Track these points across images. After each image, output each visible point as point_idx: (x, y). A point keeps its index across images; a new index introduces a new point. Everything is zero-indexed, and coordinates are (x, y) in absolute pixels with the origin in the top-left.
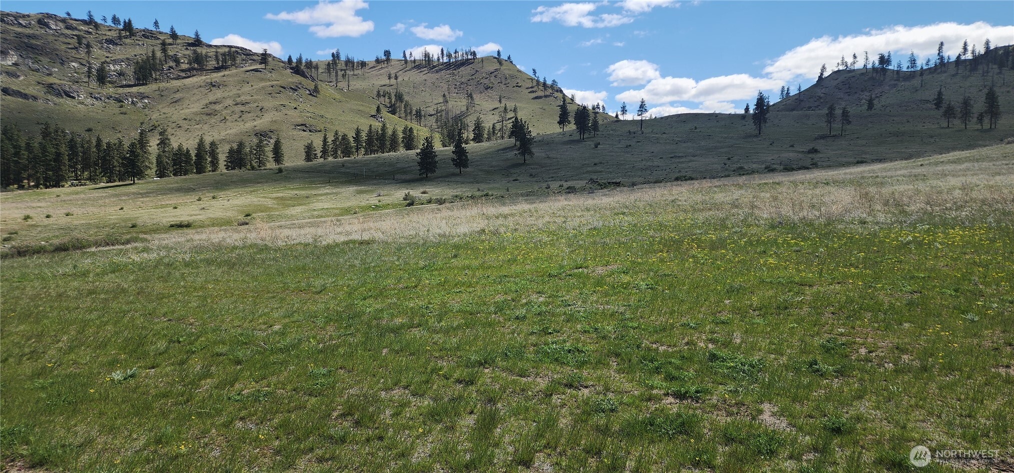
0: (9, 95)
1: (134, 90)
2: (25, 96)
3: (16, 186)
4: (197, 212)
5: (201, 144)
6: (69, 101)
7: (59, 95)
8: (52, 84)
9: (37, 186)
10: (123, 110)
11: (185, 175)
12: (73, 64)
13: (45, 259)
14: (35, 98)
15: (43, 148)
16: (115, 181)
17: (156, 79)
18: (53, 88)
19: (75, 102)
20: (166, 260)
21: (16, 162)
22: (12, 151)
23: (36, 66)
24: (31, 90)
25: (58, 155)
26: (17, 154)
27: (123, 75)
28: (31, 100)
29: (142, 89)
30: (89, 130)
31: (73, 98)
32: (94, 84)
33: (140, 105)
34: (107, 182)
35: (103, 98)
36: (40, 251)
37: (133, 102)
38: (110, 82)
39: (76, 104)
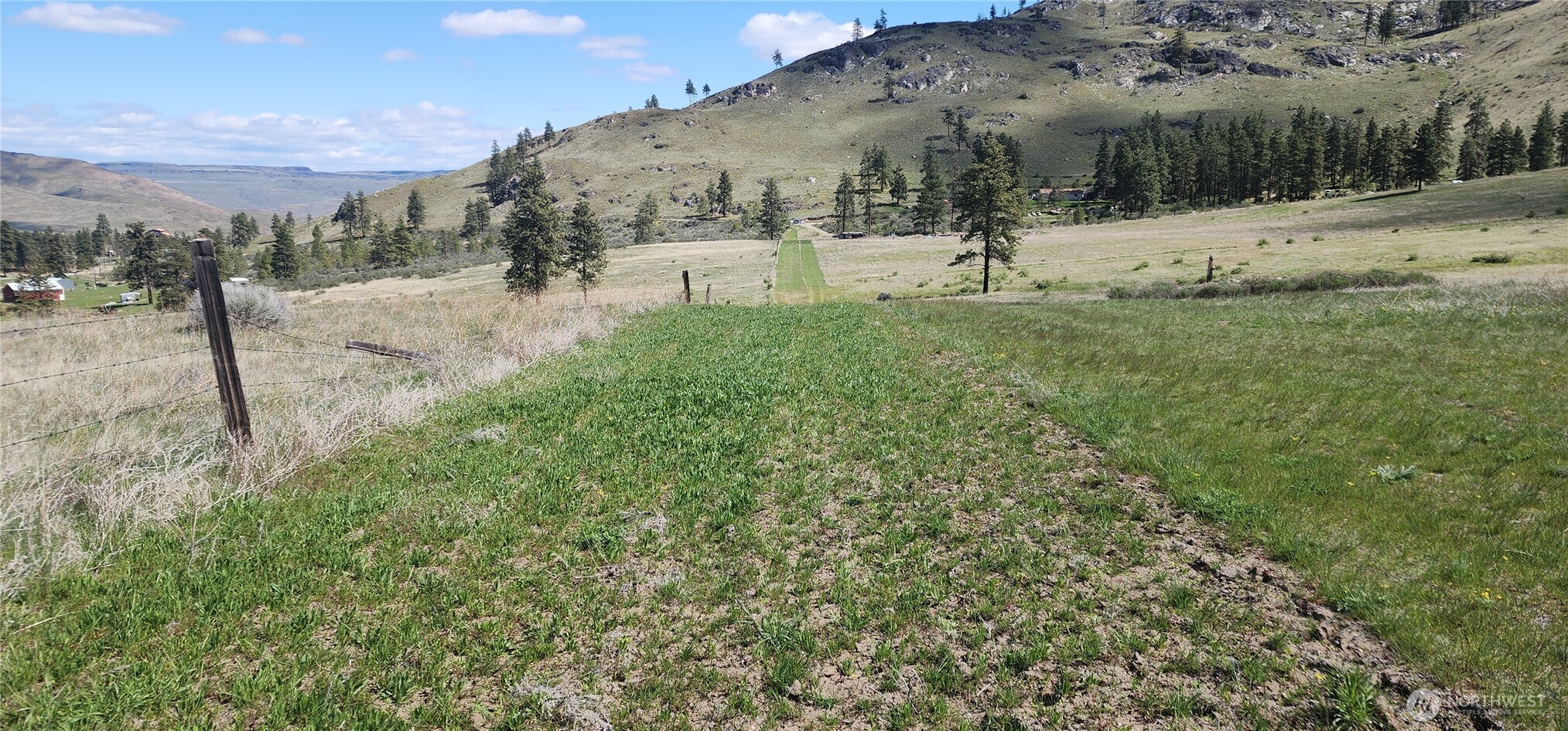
0: (1256, 73)
1: (1436, 39)
2: (1275, 72)
3: (1252, 199)
4: (1525, 238)
5: (1544, 121)
6: (1333, 71)
7: (1321, 63)
8: (1313, 49)
9: (1278, 199)
10: (1415, 73)
11: (1508, 173)
12: (1346, 13)
13: (1285, 300)
14: (1289, 73)
15: (1293, 144)
16: (1389, 187)
17: (1475, 16)
18: (1314, 54)
19: (1342, 71)
20: (1467, 313)
21: (1256, 166)
22: (1252, 150)
23: (1295, 26)
24: (1284, 63)
25: (1312, 152)
26: (1258, 155)
27: (1421, 18)
28: (1282, 77)
29: (1448, 36)
30: (1359, 111)
31: (1341, 65)
32: (1374, 39)
33: (1443, 62)
34: (1378, 190)
35: (1384, 60)
36: (1277, 288)
37: (1431, 60)
38: (1398, 33)
39: (1344, 74)
